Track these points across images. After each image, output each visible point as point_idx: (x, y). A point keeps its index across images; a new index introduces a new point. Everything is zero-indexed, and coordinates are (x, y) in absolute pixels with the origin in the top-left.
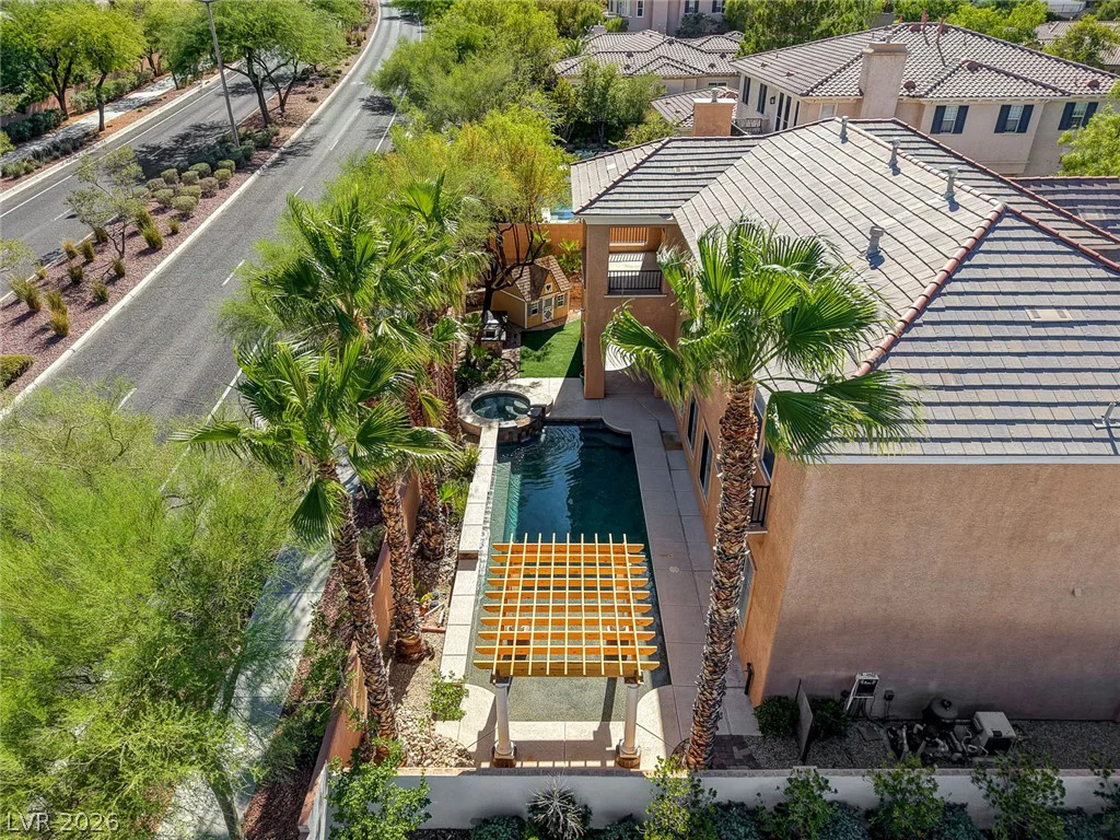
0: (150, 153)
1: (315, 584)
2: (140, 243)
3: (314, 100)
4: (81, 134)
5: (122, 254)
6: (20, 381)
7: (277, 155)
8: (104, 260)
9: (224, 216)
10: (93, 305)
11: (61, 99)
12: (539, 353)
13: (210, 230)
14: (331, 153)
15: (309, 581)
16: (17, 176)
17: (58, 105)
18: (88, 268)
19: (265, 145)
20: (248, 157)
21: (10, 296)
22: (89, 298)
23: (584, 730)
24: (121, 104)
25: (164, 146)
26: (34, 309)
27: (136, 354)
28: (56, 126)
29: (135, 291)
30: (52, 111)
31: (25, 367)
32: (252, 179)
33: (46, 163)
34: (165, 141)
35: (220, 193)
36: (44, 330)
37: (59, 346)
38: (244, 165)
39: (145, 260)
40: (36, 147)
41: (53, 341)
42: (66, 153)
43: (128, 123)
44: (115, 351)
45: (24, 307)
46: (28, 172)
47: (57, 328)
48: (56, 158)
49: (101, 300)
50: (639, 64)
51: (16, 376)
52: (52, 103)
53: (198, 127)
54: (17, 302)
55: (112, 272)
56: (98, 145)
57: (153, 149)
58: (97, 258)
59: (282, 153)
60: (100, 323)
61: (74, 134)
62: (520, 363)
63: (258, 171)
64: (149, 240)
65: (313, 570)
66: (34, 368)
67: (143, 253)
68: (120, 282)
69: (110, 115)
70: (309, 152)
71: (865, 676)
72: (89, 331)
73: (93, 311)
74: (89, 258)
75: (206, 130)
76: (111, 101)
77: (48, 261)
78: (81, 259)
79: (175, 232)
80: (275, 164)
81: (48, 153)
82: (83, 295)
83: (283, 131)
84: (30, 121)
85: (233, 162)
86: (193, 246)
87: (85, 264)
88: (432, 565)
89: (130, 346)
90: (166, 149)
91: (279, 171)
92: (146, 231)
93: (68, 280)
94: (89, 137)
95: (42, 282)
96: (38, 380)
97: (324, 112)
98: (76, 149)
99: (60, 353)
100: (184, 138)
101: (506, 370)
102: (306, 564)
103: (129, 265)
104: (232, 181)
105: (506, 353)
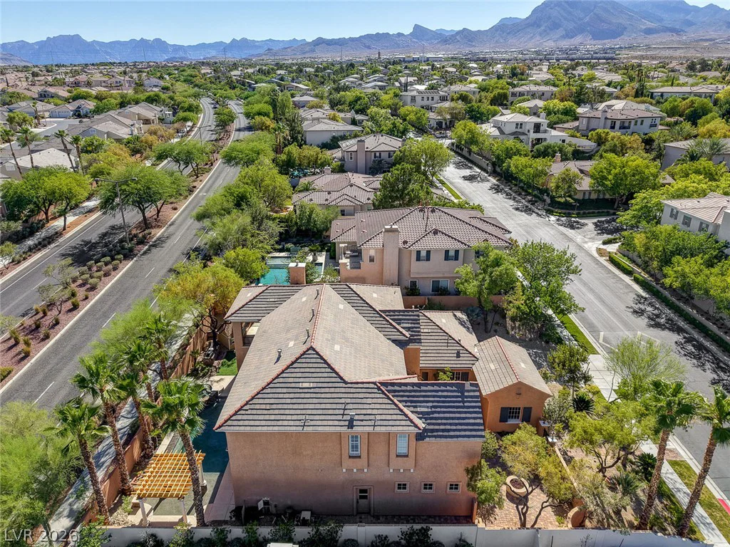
0: (85, 246)
1: (104, 467)
2: (69, 305)
3: (175, 209)
4: (53, 232)
5: (60, 312)
6: (6, 379)
7: (147, 247)
8: (52, 314)
9: (113, 287)
10: (43, 340)
11: (46, 213)
12: (229, 363)
13: (104, 295)
14: (174, 245)
15: (102, 466)
16: (19, 262)
17: (44, 216)
18: (44, 319)
19: (142, 242)
20: (131, 250)
21: (7, 335)
22: (42, 336)
23: (175, 518)
24: (77, 211)
25: (93, 241)
26: (17, 343)
27: (58, 364)
28: (42, 228)
29: (62, 332)
30: (41, 221)
31: (10, 372)
32: (131, 263)
33: (34, 253)
34: (94, 238)
35: (113, 273)
36: (19, 353)
37: (26, 361)
38: (129, 255)
39: (70, 314)
40: (30, 242)
41: (23, 359)
42: (45, 246)
43: (78, 225)
44: (49, 363)
45: (12, 342)
46: (24, 259)
47: (25, 353)
48: (39, 249)
49: (47, 337)
50: (333, 198)
51: (5, 377)
52: (42, 216)
53: (113, 228)
54: (9, 339)
55: (54, 322)
56: (61, 240)
57: (87, 243)
58: (49, 313)
59: (151, 246)
60: (45, 349)
61: (51, 232)
62: (219, 368)
63: (135, 259)
64: (73, 304)
65: (104, 463)
66: (13, 373)
67: (70, 311)
68: (56, 327)
69: (71, 219)
70: (163, 245)
71: (266, 499)
72: (40, 352)
73: (43, 343)
74: (45, 314)
75: (117, 229)
76: (73, 209)
77: (27, 314)
78: (41, 315)
79: (87, 298)
80: (145, 253)
81: (36, 246)
82: (39, 334)
83: (153, 231)
84: (29, 228)
85: (122, 256)
86: (93, 306)
87: (43, 317)
88: (147, 460)
89: (55, 361)
90: (94, 243)
91: (145, 257)
92: (73, 300)
93: (34, 327)
94: (58, 234)
95: (22, 327)
96: (14, 378)
97: (179, 216)
98: (49, 243)
99: (25, 365)
100: (104, 235)
101: (211, 372)
102: (102, 460)
103: (61, 317)
104: (121, 266)
105: (216, 363)
